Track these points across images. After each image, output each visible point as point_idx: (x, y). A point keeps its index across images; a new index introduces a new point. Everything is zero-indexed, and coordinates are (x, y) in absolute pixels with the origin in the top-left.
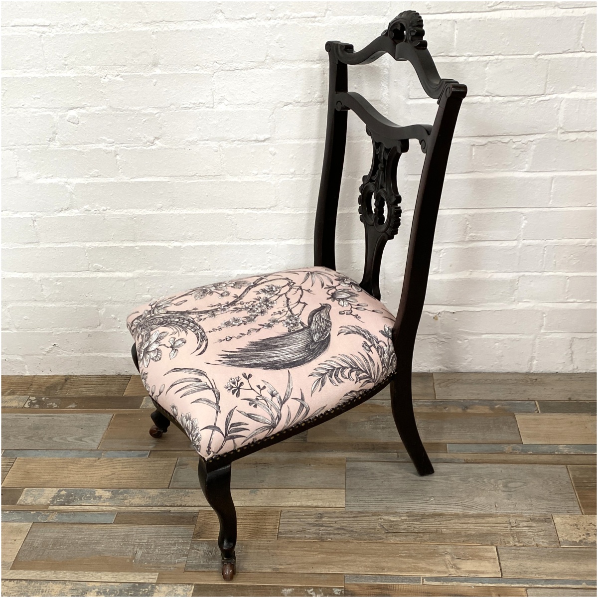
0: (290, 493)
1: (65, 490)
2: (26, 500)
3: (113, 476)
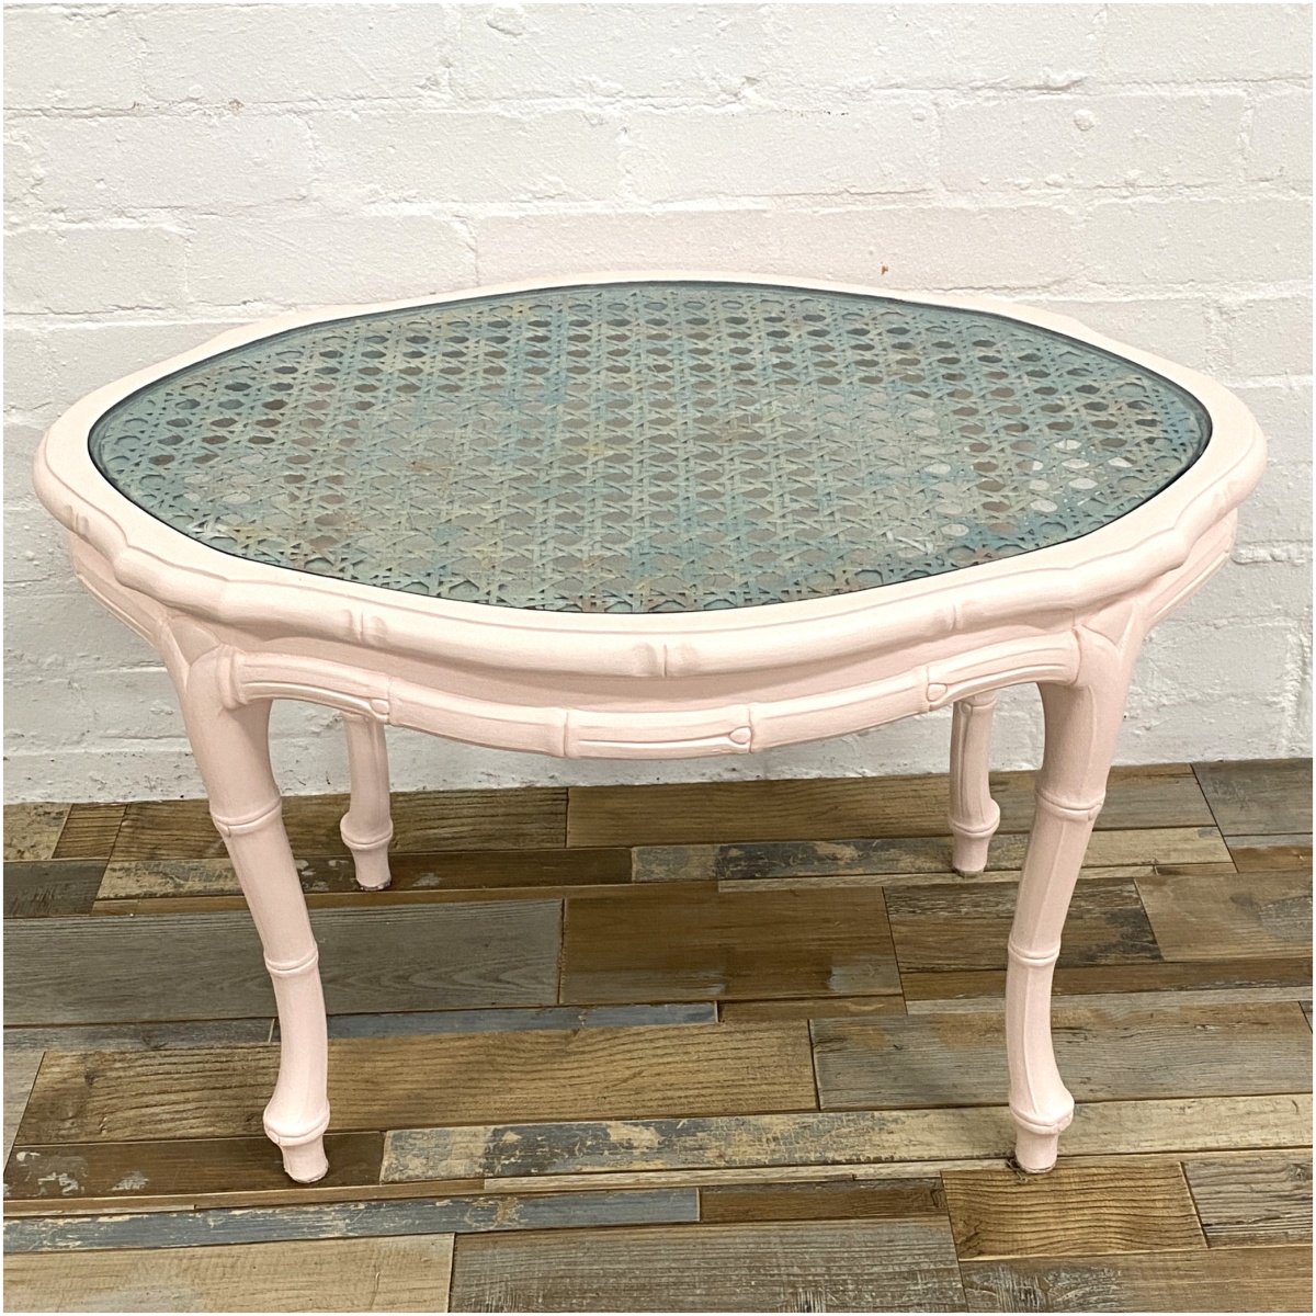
0: (1183, 1109)
1: (512, 1129)
2: (406, 1167)
3: (639, 1080)
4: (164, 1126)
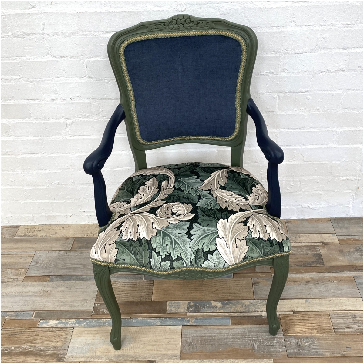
0: (329, 301)
1: (192, 302)
2: (172, 310)
4: (124, 299)
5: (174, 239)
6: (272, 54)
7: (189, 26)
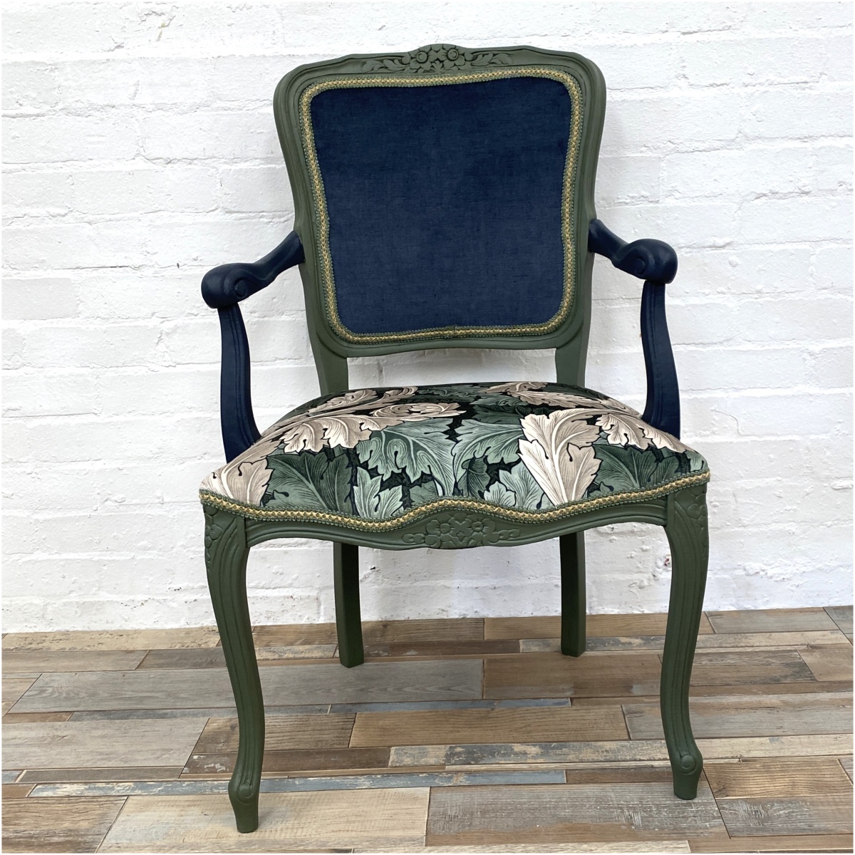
1: (460, 747)
2: (402, 761)
5: (414, 443)
6: (641, 152)
7: (455, 65)
